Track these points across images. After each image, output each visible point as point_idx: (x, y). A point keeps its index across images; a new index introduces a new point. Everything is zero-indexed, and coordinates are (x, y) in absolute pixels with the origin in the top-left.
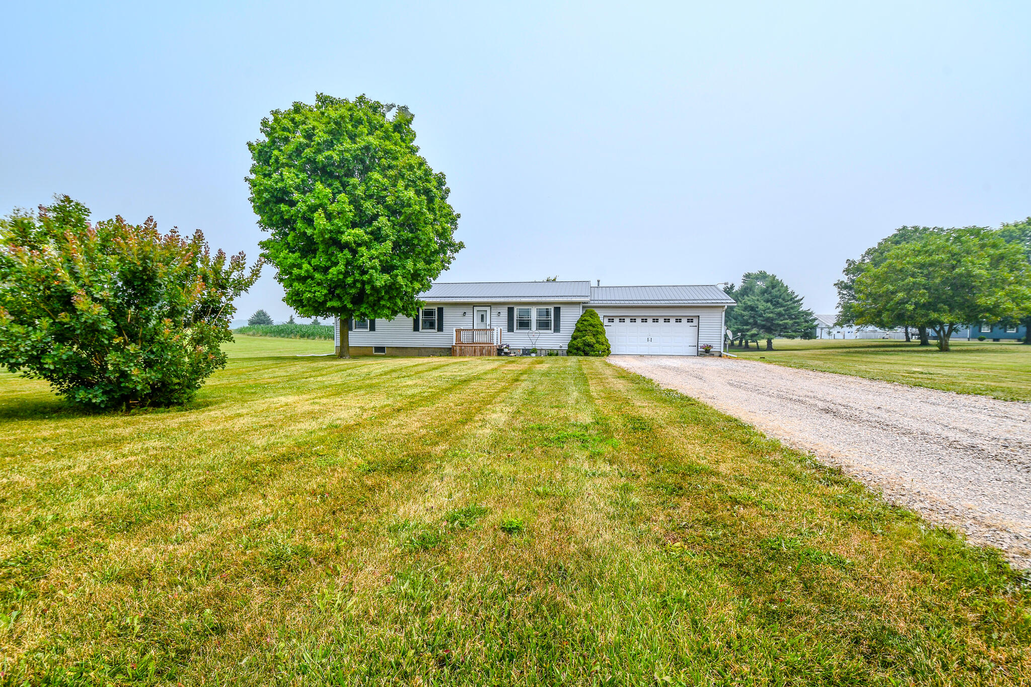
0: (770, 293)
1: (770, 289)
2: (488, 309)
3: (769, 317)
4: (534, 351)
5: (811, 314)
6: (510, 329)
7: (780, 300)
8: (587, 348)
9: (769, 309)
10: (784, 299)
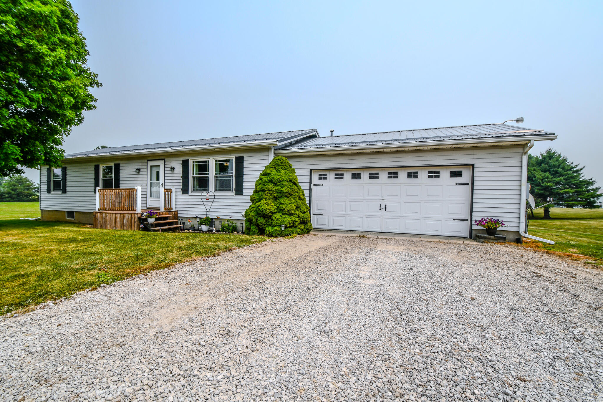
0: (548, 163)
1: (547, 159)
2: (161, 163)
3: (548, 186)
4: (210, 222)
5: (592, 183)
6: (185, 191)
7: (560, 170)
8: (261, 221)
9: (547, 178)
10: (563, 169)
